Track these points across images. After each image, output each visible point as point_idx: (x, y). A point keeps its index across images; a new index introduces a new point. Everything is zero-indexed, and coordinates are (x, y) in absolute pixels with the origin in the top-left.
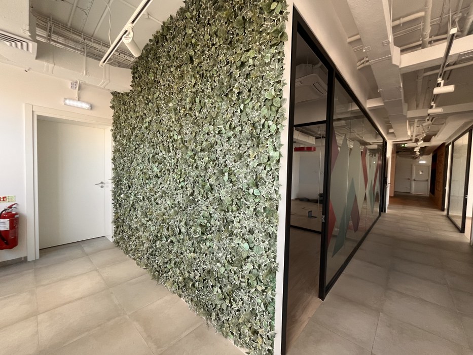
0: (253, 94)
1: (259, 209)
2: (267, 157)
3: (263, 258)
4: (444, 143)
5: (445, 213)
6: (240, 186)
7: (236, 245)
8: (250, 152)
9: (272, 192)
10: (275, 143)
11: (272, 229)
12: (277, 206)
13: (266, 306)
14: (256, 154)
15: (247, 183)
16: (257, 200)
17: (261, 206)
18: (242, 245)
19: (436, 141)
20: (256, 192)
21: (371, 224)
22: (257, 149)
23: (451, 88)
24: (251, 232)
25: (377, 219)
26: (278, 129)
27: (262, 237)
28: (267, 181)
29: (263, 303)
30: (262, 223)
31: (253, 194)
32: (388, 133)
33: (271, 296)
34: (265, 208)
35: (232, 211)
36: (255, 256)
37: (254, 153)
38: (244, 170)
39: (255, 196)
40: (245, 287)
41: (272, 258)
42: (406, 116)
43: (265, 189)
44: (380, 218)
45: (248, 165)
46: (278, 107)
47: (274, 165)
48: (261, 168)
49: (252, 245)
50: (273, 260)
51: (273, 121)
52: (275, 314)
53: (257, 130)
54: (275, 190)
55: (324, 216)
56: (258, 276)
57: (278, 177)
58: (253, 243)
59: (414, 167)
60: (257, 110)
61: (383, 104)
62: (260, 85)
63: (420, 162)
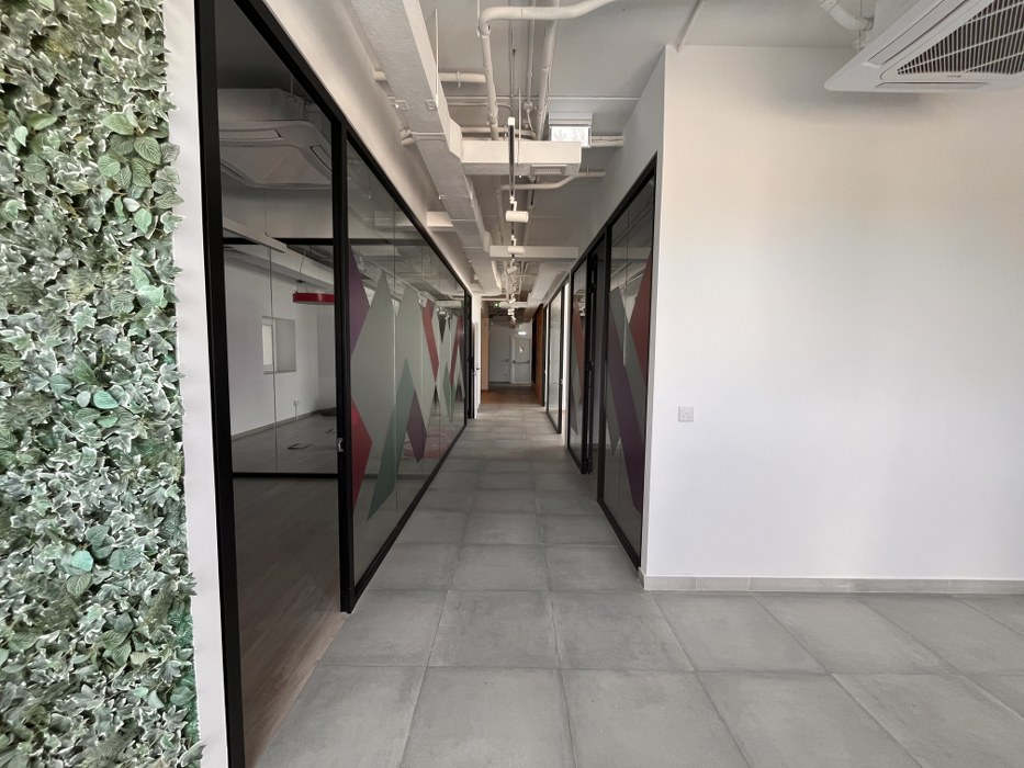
0: (66, 106)
1: (119, 447)
2: (130, 299)
3: (144, 577)
4: (542, 305)
5: (545, 409)
6: (42, 386)
7: (47, 567)
8: (71, 281)
9: (156, 395)
10: (155, 264)
11: (166, 493)
12: (175, 430)
13: (165, 695)
14: (91, 288)
15: (66, 376)
16: (107, 423)
17: (125, 438)
18: (65, 561)
19: (533, 301)
20: (102, 399)
21: (450, 441)
22: (97, 275)
23: (523, 216)
24: (97, 515)
25: (461, 431)
26: (160, 225)
27: (136, 521)
28: (137, 365)
29: (154, 693)
30: (131, 482)
31: (91, 405)
32: (472, 281)
33: (180, 663)
34: (138, 442)
35: (20, 469)
36: (117, 579)
37: (82, 286)
38: (53, 337)
39: (101, 410)
40: (90, 676)
41: (172, 568)
42: (488, 254)
43: (135, 389)
44: (466, 429)
45: (66, 324)
46: (155, 165)
47: (155, 324)
48: (115, 330)
49: (102, 553)
50: (178, 571)
51: (140, 200)
52: (198, 701)
53: (91, 219)
54: (164, 388)
55: (340, 440)
56: (135, 627)
57: (172, 353)
58: (105, 544)
59: (513, 341)
60: (84, 159)
61: (451, 225)
62: (88, 84)
63: (520, 333)
